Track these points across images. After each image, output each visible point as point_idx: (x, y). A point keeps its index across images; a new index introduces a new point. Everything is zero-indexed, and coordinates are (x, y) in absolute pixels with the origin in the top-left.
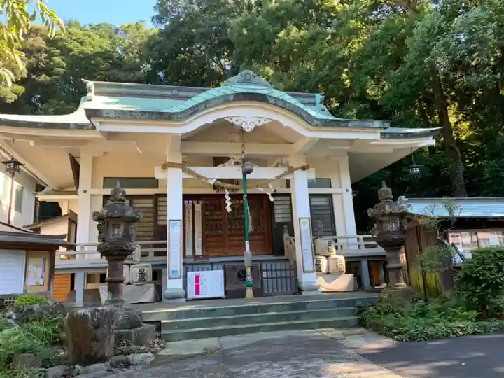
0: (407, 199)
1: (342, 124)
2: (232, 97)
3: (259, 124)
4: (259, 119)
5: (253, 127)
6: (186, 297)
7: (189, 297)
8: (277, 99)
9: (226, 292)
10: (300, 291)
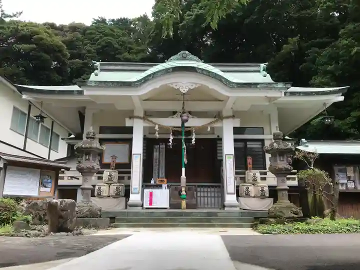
0: (306, 141)
1: (253, 86)
2: (171, 70)
3: (192, 88)
4: (191, 84)
5: (187, 90)
6: (142, 206)
7: (145, 206)
8: (202, 70)
9: (170, 205)
10: (224, 206)
